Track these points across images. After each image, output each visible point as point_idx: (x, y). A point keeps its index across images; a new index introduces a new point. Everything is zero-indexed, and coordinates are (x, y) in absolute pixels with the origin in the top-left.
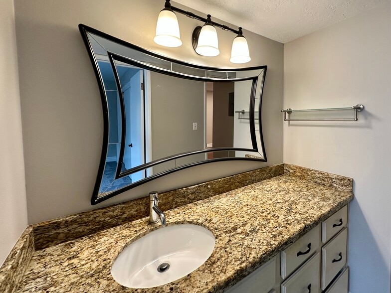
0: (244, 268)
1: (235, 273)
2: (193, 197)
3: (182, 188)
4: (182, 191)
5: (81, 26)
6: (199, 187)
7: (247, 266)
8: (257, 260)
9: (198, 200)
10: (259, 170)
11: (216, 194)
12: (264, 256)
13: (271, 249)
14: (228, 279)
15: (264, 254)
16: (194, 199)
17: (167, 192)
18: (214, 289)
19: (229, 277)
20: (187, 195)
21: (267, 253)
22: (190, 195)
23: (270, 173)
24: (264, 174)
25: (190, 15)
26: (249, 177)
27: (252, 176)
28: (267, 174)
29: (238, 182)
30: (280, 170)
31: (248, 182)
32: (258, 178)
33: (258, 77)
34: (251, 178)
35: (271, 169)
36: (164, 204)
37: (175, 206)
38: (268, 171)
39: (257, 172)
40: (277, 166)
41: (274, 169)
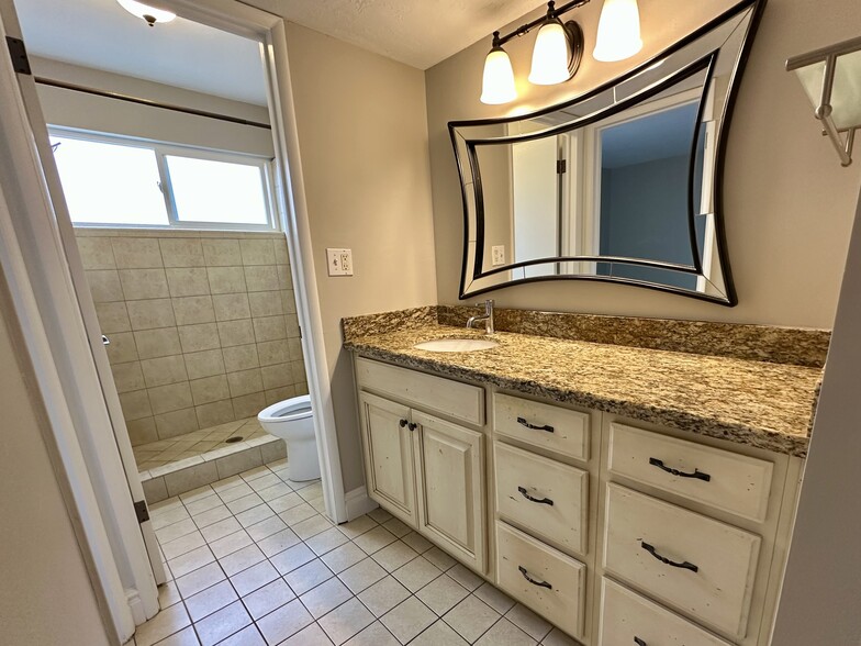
4: (531, 314)
5: (449, 124)
6: (553, 315)
10: (699, 324)
16: (546, 332)
22: (541, 324)
23: (750, 343)
24: (720, 340)
25: (524, 29)
26: (665, 332)
27: (675, 332)
28: (737, 344)
29: (631, 333)
30: (808, 349)
31: (659, 341)
32: (695, 343)
33: (718, 50)
34: (670, 334)
35: (758, 334)
36: (511, 323)
37: (522, 331)
38: (742, 335)
39: (692, 328)
40: (790, 331)
41: (770, 338)
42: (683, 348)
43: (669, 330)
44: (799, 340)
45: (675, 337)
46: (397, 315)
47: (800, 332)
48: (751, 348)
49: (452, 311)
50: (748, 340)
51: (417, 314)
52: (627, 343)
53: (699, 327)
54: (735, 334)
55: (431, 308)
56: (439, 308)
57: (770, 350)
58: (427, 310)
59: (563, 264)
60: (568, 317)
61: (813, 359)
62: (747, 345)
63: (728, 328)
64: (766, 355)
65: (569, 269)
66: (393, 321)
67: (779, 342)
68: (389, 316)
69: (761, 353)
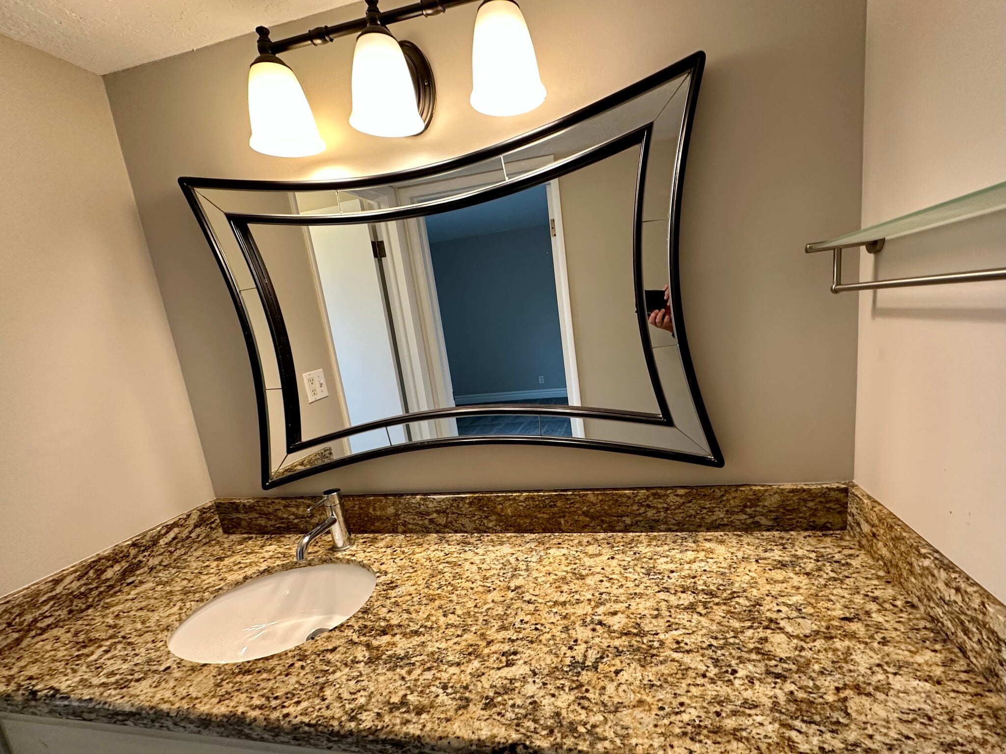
0: (248, 720)
1: (224, 716)
2: (442, 520)
3: (414, 494)
4: (414, 501)
5: (181, 181)
6: (455, 500)
7: (255, 719)
8: (286, 725)
9: (456, 532)
10: (681, 492)
11: (506, 530)
12: (306, 729)
13: (336, 728)
14: (207, 715)
15: (309, 725)
16: (445, 526)
17: (382, 495)
18: (178, 713)
19: (211, 715)
20: (428, 514)
21: (320, 728)
22: (435, 515)
23: (748, 510)
24: (711, 511)
25: (323, 34)
26: (635, 507)
27: (648, 506)
28: (733, 513)
29: (585, 514)
30: (816, 510)
31: (628, 521)
32: (679, 517)
33: (651, 125)
34: (642, 510)
35: (756, 499)
36: (379, 519)
37: (400, 529)
38: (737, 502)
39: (672, 498)
40: (793, 491)
41: (772, 501)
42: (663, 527)
43: (641, 505)
44: (805, 500)
45: (651, 513)
46: (114, 558)
47: (804, 490)
48: (752, 516)
49: (250, 509)
50: (745, 506)
51: (172, 535)
52: (582, 528)
53: (681, 496)
54: (728, 500)
55: (203, 511)
56: (218, 507)
57: (773, 515)
58: (195, 517)
59: (414, 425)
60: (479, 499)
61: (823, 520)
62: (745, 513)
63: (718, 493)
64: (770, 523)
65: (424, 431)
66: (109, 574)
67: (782, 505)
68: (97, 566)
69: (764, 521)
